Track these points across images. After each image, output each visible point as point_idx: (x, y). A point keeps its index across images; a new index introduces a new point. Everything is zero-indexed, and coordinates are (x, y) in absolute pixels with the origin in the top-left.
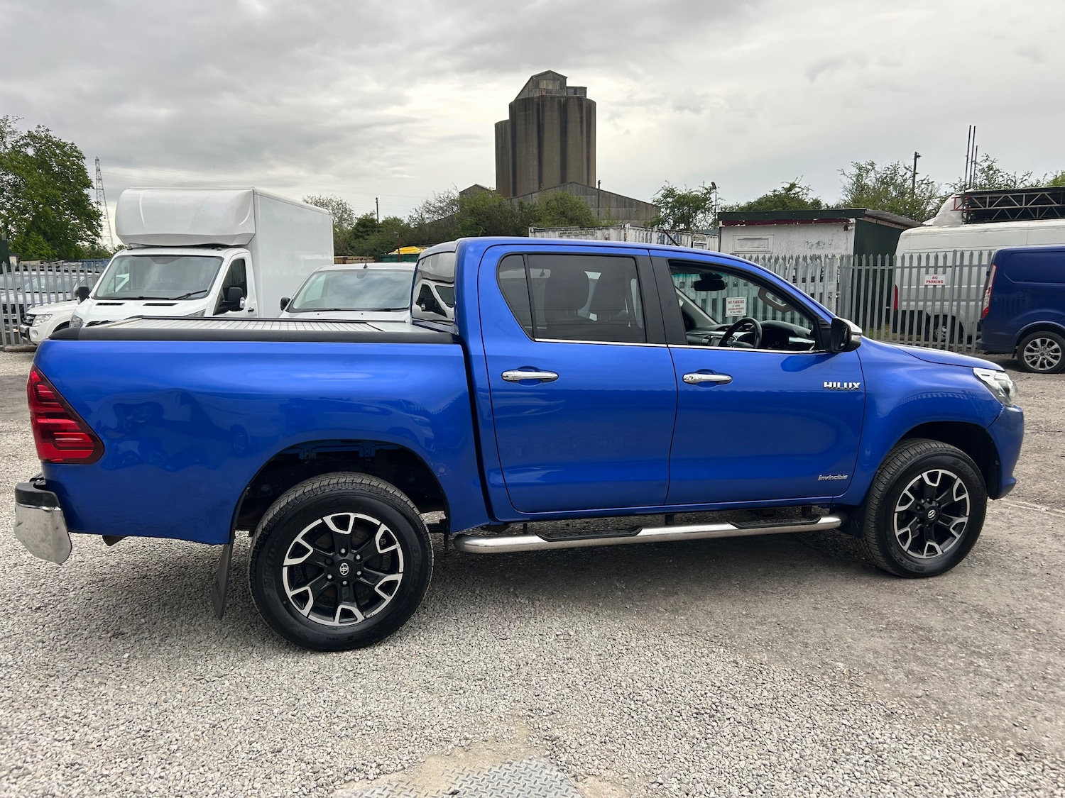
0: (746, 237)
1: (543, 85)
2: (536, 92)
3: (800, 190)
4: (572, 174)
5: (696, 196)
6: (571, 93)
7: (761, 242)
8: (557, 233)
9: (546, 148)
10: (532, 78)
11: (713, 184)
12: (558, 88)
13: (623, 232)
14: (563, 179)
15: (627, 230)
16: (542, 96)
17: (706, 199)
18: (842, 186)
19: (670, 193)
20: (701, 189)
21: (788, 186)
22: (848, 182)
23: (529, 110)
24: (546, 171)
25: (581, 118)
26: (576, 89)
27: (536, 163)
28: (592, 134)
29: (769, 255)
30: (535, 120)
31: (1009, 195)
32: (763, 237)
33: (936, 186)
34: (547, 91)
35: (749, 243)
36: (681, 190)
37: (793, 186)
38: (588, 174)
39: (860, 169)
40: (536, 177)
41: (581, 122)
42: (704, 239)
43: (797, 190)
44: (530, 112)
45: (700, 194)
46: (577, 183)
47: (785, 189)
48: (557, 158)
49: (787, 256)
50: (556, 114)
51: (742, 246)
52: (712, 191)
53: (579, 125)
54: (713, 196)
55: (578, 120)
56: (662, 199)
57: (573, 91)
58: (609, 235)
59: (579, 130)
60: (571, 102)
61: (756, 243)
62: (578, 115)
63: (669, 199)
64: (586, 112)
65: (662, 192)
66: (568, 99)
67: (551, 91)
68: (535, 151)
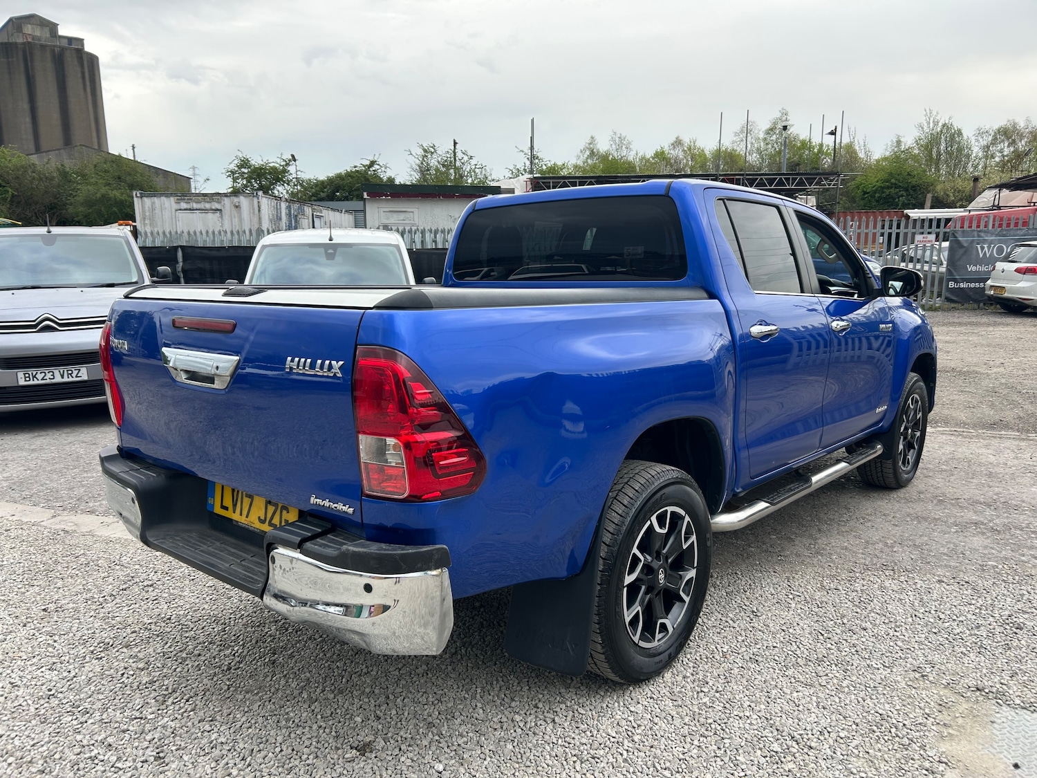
0: (391, 209)
1: (28, 29)
2: (18, 37)
3: (378, 167)
4: (78, 134)
5: (274, 169)
6: (64, 43)
7: (407, 215)
8: (172, 199)
9: (41, 104)
10: (11, 20)
11: (293, 156)
12: (48, 35)
13: (255, 200)
14: (68, 141)
15: (260, 198)
16: (29, 43)
17: (285, 171)
18: (409, 165)
19: (245, 163)
20: (279, 161)
21: (368, 163)
22: (415, 162)
23: (13, 58)
24: (43, 130)
25: (83, 73)
26: (71, 40)
27: (28, 119)
28: (98, 93)
29: (416, 228)
30: (22, 69)
31: (566, 181)
32: (408, 210)
33: (488, 171)
34: (34, 37)
35: (395, 215)
36: (256, 161)
37: (373, 163)
38: (99, 137)
39: (425, 151)
40: (31, 137)
41: (83, 78)
42: (321, 212)
43: (376, 167)
44: (14, 59)
45: (278, 165)
46: (87, 147)
47: (364, 166)
48: (56, 116)
49: (433, 229)
50: (49, 65)
51: (388, 219)
52: (291, 163)
53: (80, 81)
54: (292, 169)
55: (80, 75)
56: (236, 169)
57: (66, 41)
58: (239, 202)
59: (81, 86)
60: (68, 54)
61: (402, 216)
62: (79, 69)
63: (243, 170)
64: (88, 67)
65: (236, 162)
66: (63, 49)
67: (39, 39)
68: (25, 105)
